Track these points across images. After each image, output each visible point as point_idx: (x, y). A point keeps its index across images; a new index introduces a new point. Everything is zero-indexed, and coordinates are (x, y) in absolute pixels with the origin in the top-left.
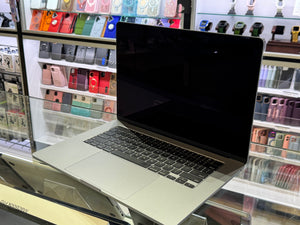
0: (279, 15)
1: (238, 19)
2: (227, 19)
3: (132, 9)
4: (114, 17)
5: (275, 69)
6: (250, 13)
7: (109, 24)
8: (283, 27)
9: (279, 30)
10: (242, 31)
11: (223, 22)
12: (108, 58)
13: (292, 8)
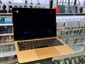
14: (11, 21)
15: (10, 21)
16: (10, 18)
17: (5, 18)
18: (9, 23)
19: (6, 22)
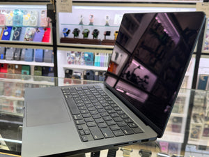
0: (107, 25)
1: (85, 27)
2: (79, 27)
3: (19, 22)
4: (8, 27)
5: (108, 56)
6: (91, 24)
7: (5, 32)
8: (109, 32)
9: (108, 33)
10: (88, 33)
11: (76, 29)
12: (5, 54)
13: (113, 21)
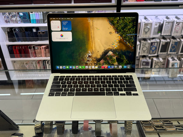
14: (42, 18)
15: (40, 19)
16: (39, 13)
17: (30, 13)
18: (38, 21)
19: (33, 20)
